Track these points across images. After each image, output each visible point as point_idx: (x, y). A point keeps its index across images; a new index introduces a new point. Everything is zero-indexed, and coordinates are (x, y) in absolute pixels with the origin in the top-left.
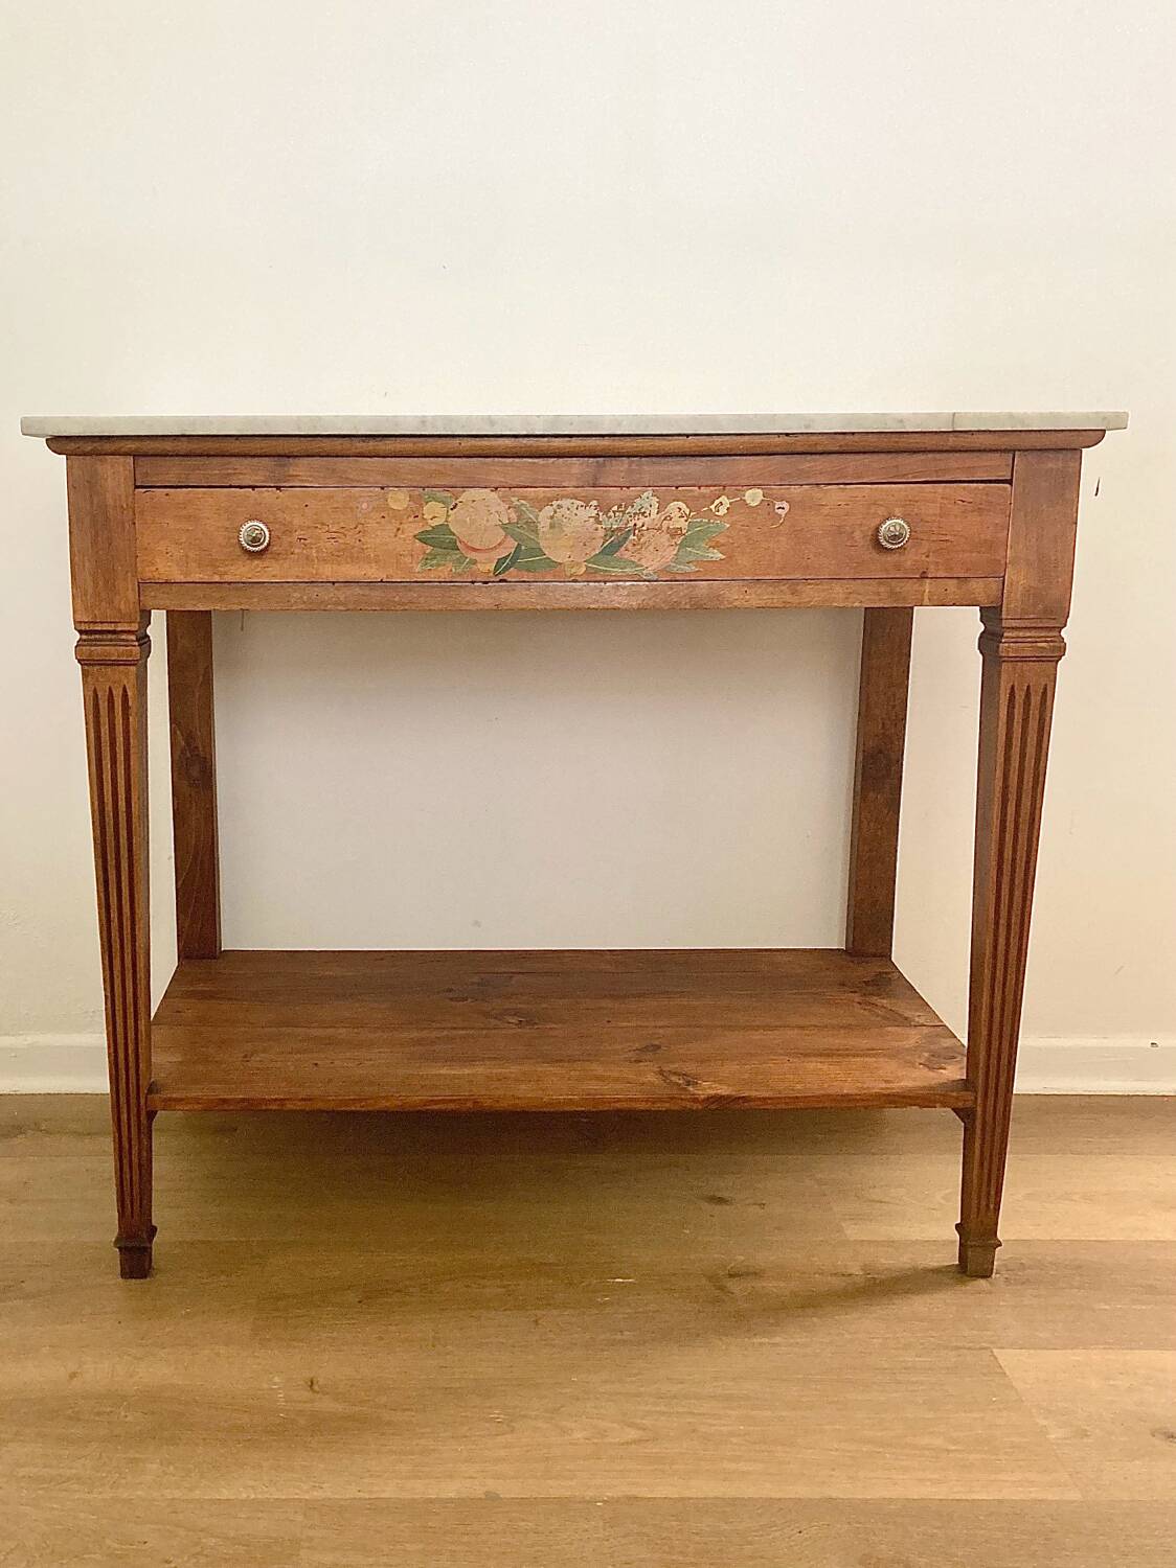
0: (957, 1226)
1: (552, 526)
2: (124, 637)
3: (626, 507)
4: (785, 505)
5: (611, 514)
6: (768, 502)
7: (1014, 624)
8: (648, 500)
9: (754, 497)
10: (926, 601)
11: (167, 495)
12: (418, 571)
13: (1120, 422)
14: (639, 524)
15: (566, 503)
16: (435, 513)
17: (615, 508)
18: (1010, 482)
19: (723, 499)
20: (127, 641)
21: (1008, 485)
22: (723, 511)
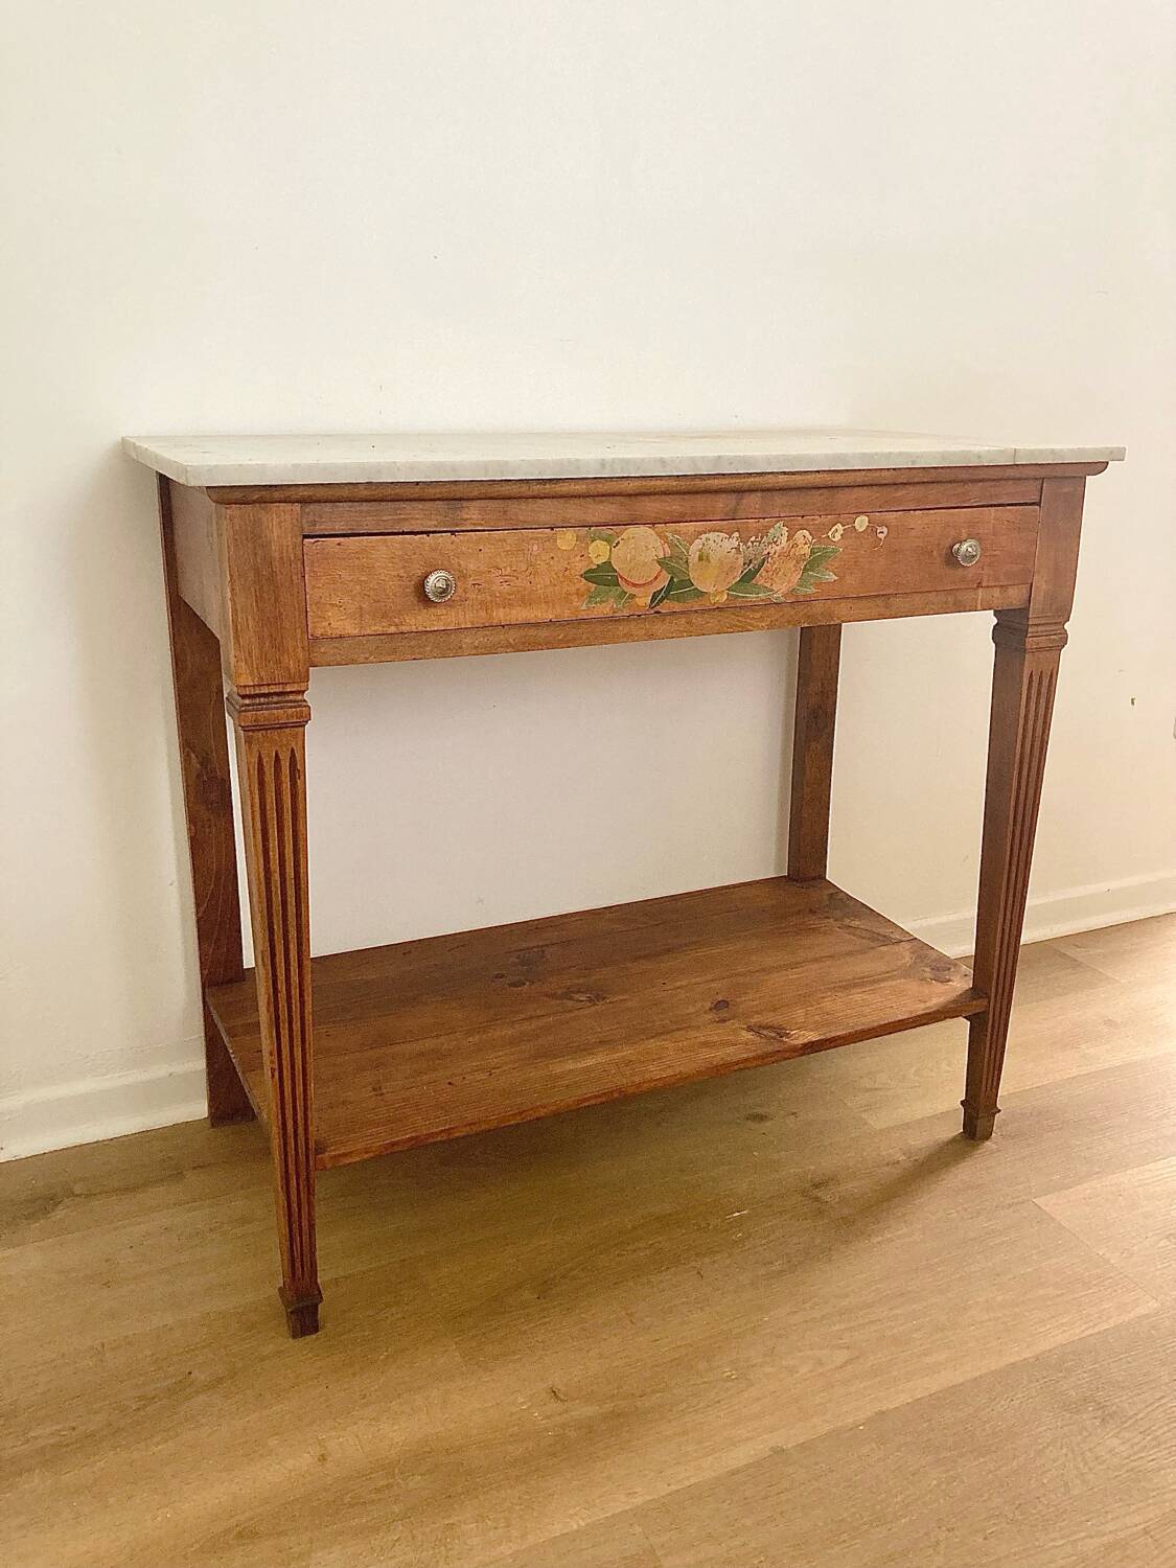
0: (962, 1103)
1: (700, 559)
2: (291, 697)
3: (762, 538)
4: (885, 530)
5: (750, 544)
6: (872, 529)
7: (1037, 621)
8: (780, 531)
9: (862, 523)
10: (979, 607)
11: (339, 544)
12: (583, 608)
13: (1119, 455)
14: (772, 552)
15: (712, 535)
16: (599, 552)
17: (753, 539)
18: (1039, 504)
19: (839, 526)
20: (295, 701)
21: (1037, 507)
22: (838, 537)
